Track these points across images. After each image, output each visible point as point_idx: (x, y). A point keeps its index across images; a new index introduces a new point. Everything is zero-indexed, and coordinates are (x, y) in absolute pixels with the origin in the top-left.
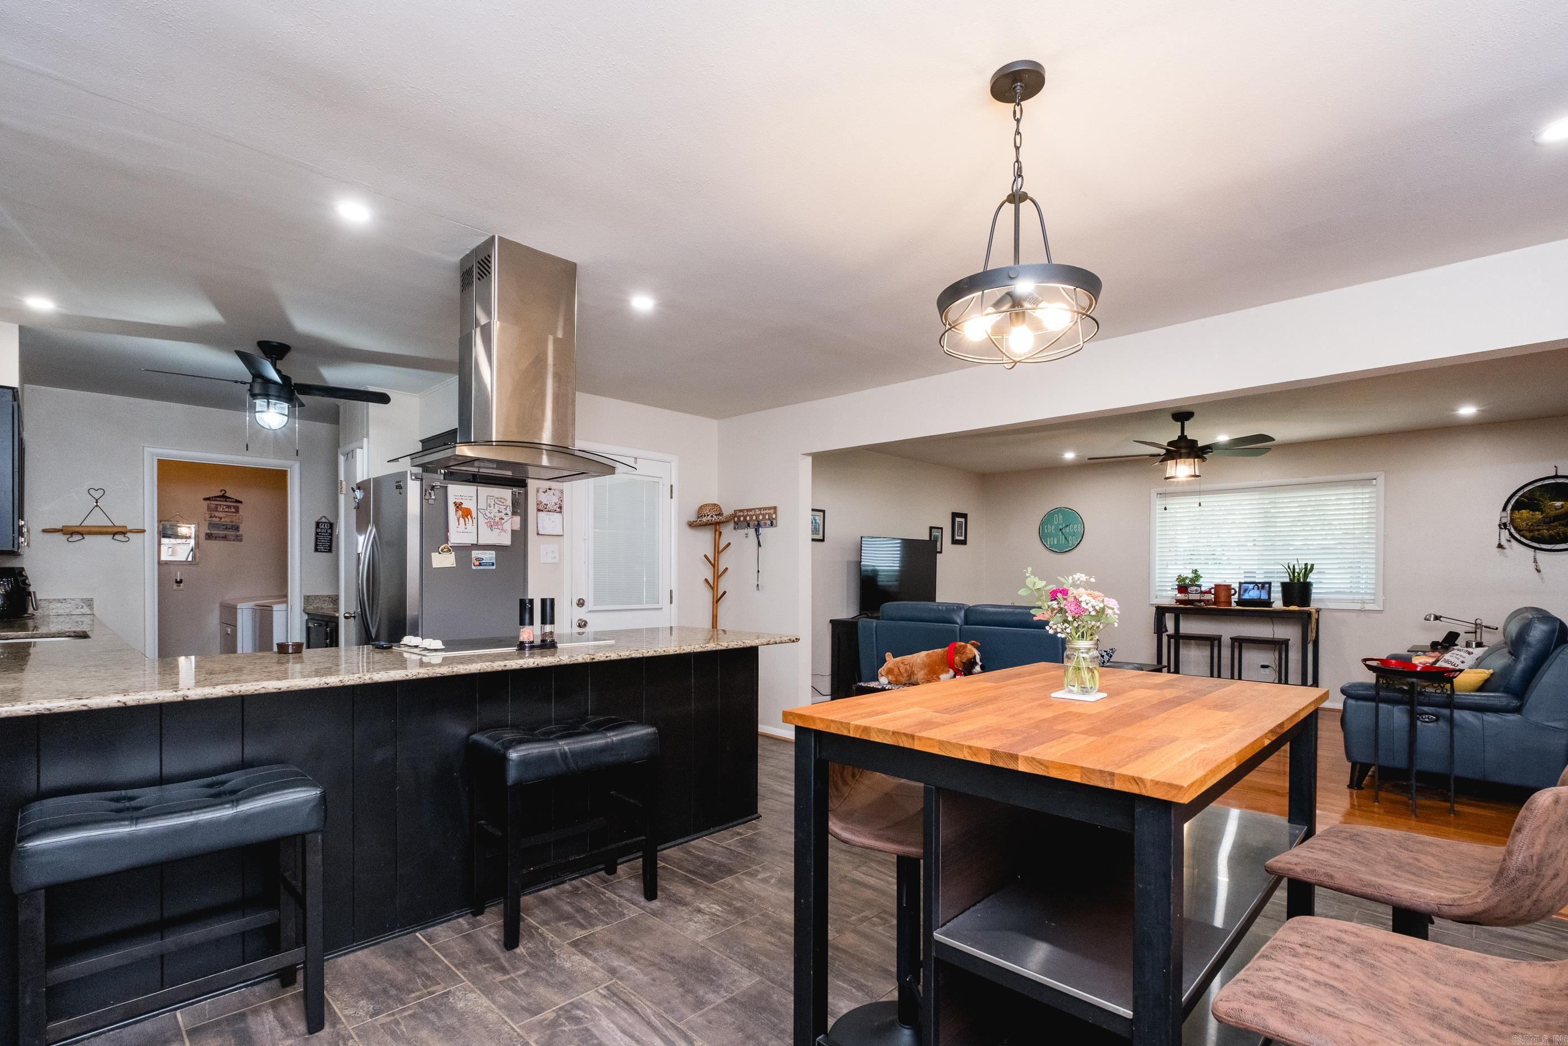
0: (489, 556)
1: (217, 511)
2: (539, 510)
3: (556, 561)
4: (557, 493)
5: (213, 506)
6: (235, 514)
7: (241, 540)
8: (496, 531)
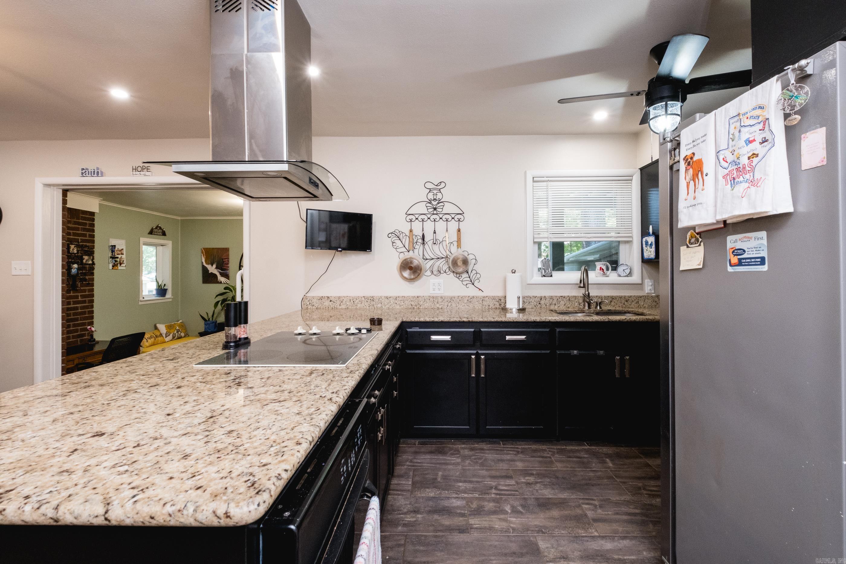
0: (755, 243)
8: (741, 188)
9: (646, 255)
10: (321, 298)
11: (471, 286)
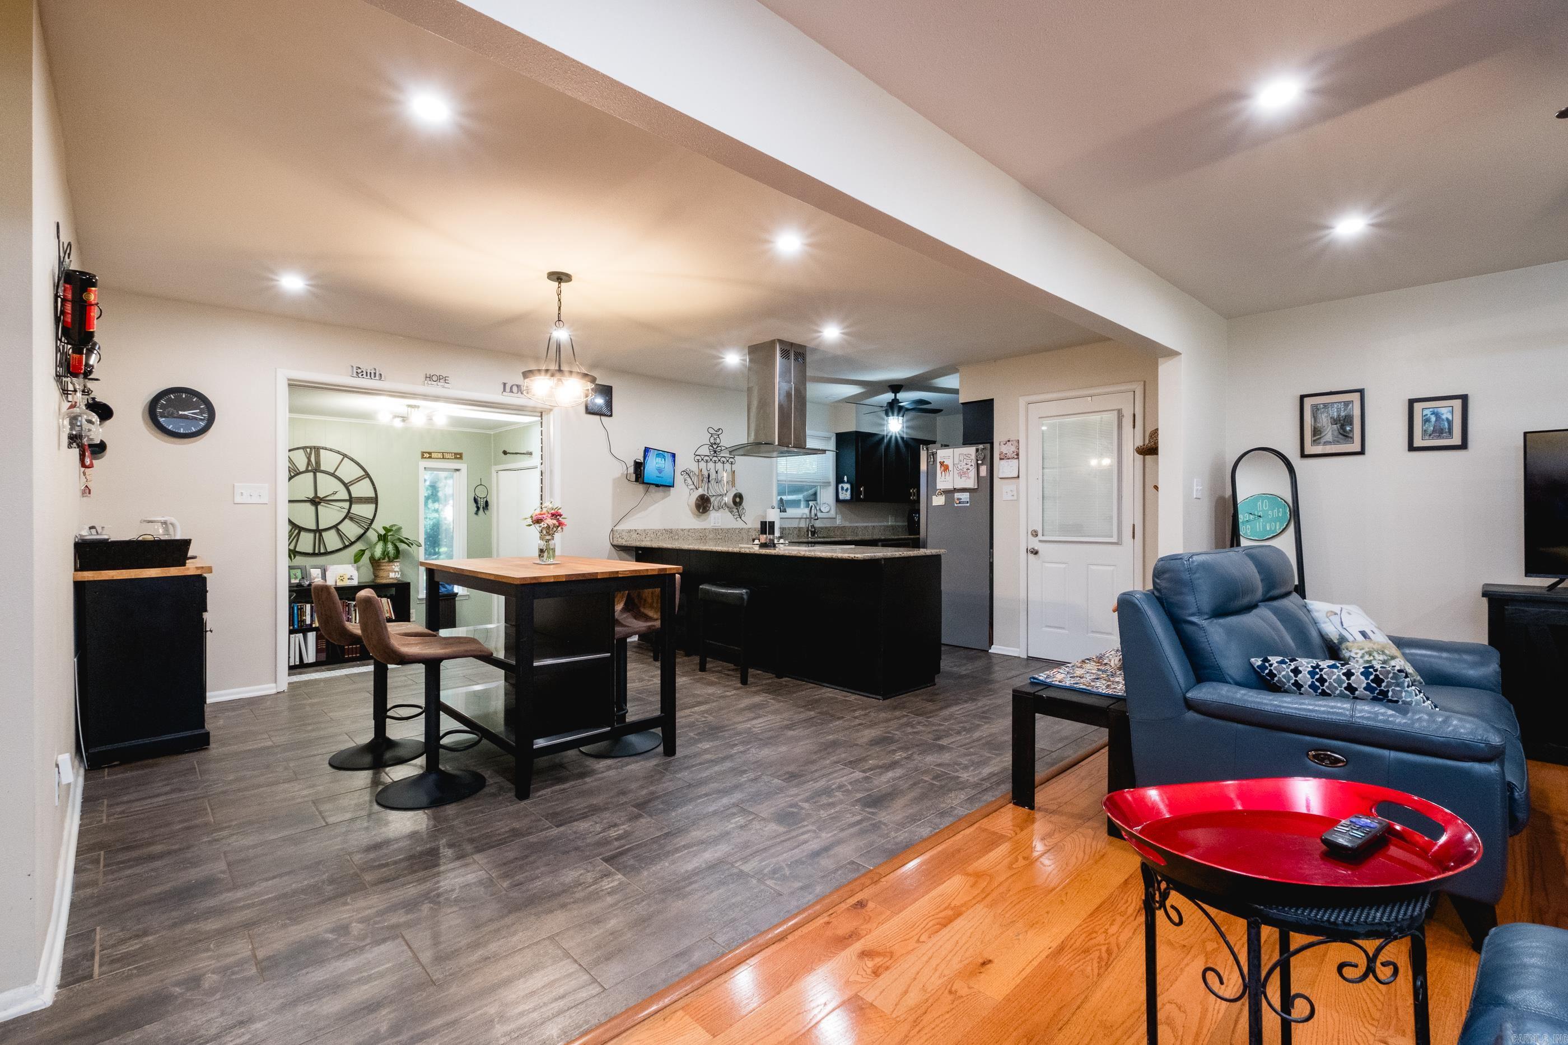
0: (965, 496)
2: (1001, 459)
3: (1015, 498)
4: (1016, 444)
8: (964, 479)
9: (841, 497)
10: (630, 531)
11: (739, 519)
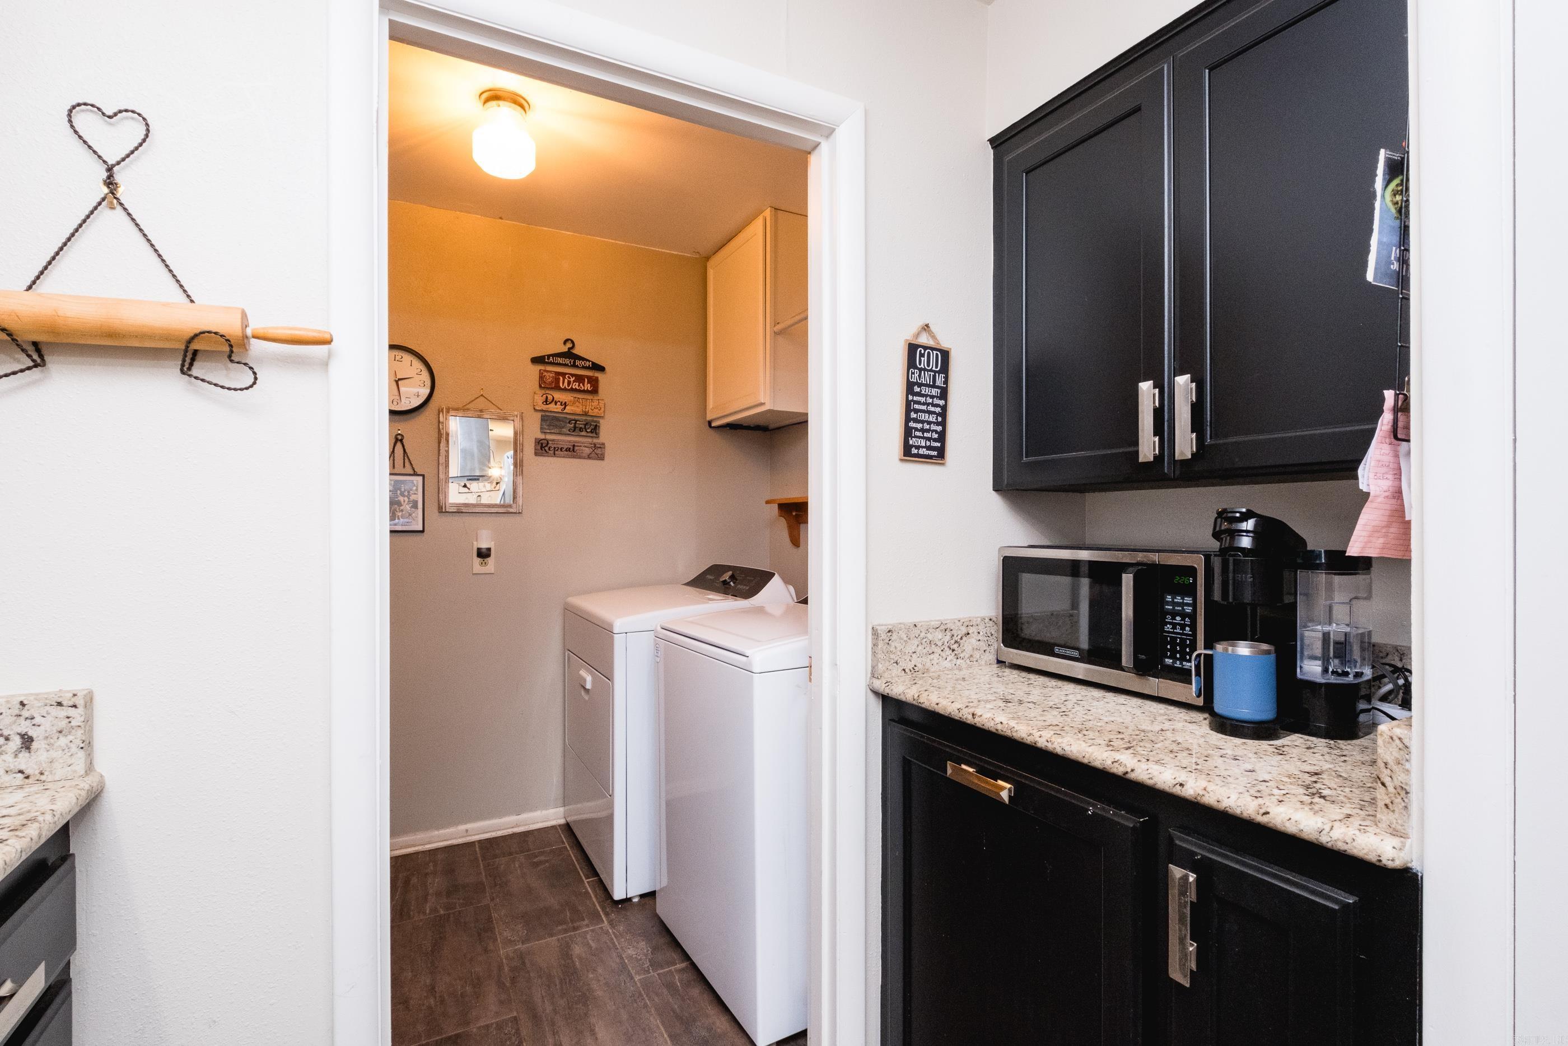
1: (557, 388)
5: (549, 377)
6: (589, 397)
7: (601, 457)
